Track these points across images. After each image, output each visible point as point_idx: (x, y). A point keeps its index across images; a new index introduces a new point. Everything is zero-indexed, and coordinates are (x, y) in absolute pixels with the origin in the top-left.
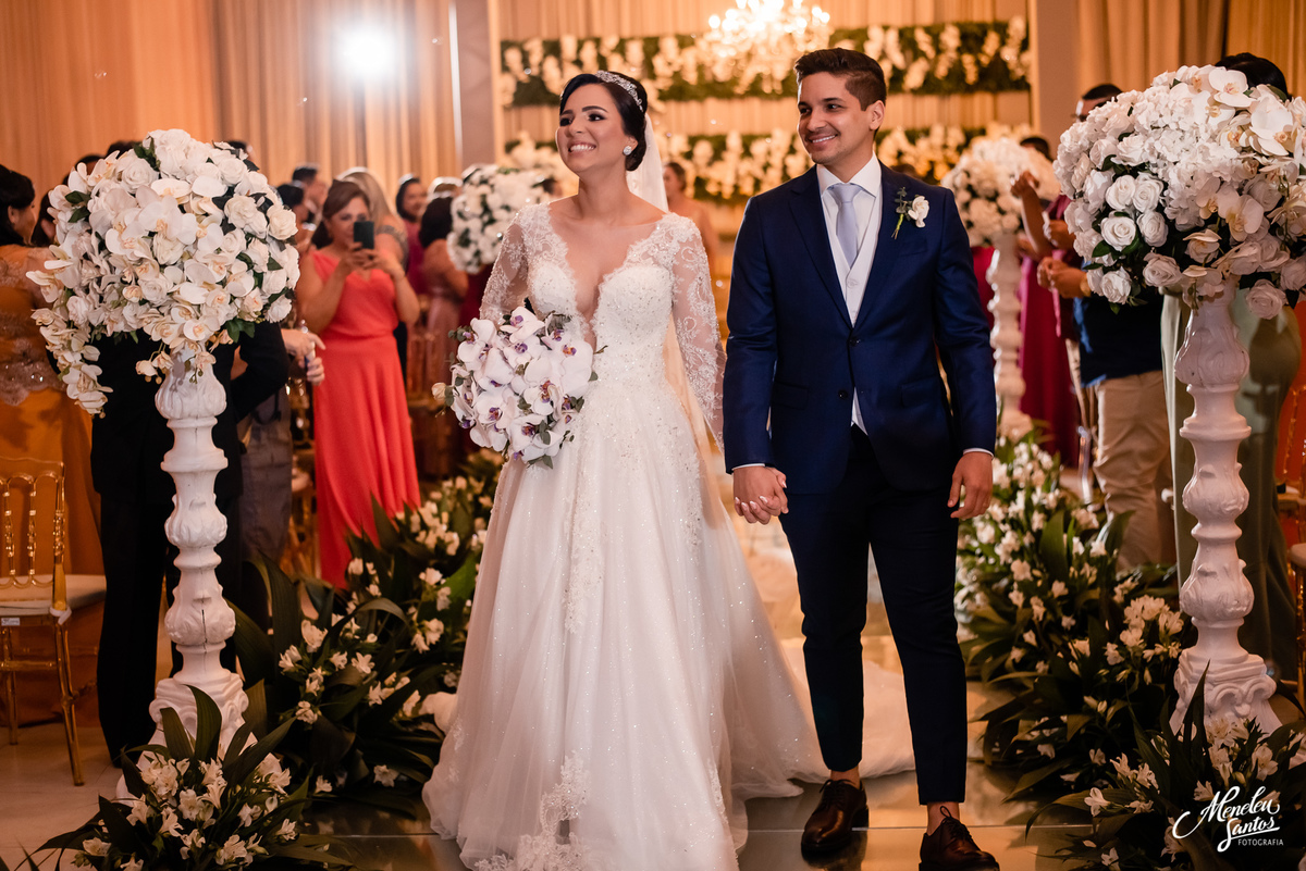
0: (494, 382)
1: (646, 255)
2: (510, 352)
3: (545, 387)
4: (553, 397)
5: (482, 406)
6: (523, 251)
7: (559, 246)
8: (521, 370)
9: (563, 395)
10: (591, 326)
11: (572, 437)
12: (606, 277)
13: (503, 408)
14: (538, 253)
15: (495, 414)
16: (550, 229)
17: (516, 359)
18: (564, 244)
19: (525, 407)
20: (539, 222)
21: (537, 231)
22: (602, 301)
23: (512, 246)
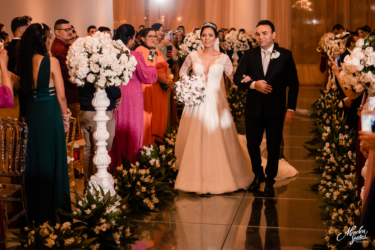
0: (186, 93)
1: (219, 62)
2: (186, 86)
3: (196, 89)
4: (199, 90)
5: (186, 98)
6: (191, 61)
7: (200, 60)
8: (190, 88)
9: (200, 88)
10: (207, 77)
11: (205, 96)
12: (210, 66)
13: (190, 97)
14: (195, 61)
15: (189, 98)
16: (198, 57)
17: (188, 86)
18: (201, 60)
19: (194, 94)
20: (195, 55)
21: (195, 57)
22: (209, 72)
23: (189, 60)
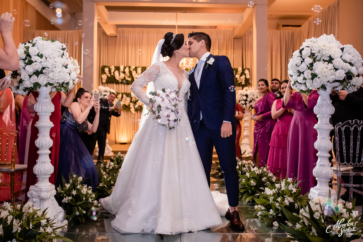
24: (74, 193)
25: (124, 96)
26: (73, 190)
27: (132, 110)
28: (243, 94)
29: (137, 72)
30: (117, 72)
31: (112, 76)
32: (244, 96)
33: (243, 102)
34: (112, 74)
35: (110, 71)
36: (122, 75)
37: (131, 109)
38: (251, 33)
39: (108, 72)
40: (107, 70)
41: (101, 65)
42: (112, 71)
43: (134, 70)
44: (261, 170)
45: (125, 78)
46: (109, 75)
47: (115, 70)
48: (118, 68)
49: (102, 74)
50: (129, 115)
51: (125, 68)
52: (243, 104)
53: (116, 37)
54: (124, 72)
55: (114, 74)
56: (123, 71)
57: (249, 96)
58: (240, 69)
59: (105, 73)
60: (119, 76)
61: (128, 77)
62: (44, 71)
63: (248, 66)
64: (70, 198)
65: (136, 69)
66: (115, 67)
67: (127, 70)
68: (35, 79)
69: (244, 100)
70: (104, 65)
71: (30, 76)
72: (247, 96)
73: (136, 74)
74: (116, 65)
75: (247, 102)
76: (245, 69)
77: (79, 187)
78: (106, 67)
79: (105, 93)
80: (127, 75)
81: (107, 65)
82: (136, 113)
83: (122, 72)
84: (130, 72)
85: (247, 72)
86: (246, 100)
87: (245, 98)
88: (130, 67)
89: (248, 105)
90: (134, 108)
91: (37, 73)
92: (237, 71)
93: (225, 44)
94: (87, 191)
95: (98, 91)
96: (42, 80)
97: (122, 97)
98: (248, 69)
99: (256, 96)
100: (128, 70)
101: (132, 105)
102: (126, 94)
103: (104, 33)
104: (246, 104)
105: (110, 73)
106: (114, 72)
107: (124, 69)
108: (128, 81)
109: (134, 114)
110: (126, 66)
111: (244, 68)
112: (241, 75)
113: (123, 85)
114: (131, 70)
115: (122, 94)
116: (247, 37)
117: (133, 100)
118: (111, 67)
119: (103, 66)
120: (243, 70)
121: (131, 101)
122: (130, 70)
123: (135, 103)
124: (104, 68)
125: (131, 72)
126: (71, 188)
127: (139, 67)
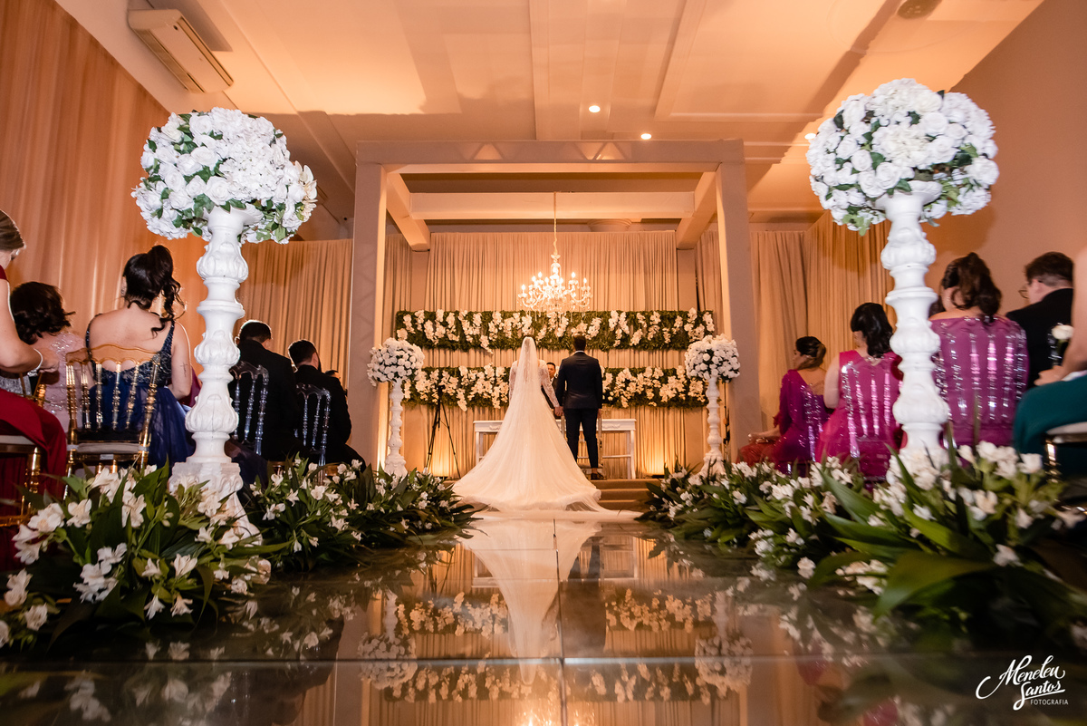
24: (293, 497)
25: (445, 374)
26: (291, 491)
27: (462, 404)
28: (702, 350)
29: (471, 324)
30: (429, 325)
31: (419, 331)
32: (704, 353)
33: (704, 367)
34: (419, 328)
35: (414, 321)
36: (441, 330)
37: (458, 402)
38: (714, 237)
39: (411, 325)
40: (407, 319)
41: (397, 310)
42: (420, 321)
43: (465, 318)
44: (755, 470)
45: (446, 335)
46: (412, 330)
47: (425, 320)
48: (431, 316)
49: (397, 329)
50: (456, 414)
51: (446, 314)
52: (704, 372)
53: (429, 250)
54: (445, 324)
55: (423, 328)
56: (442, 321)
57: (716, 353)
58: (693, 312)
59: (404, 327)
60: (435, 331)
61: (453, 333)
62: (222, 168)
63: (710, 306)
64: (282, 507)
65: (470, 317)
66: (425, 312)
67: (451, 319)
68: (197, 186)
69: (704, 362)
70: (402, 309)
71: (188, 179)
72: (710, 352)
73: (471, 328)
74: (427, 310)
75: (711, 366)
76: (704, 313)
77: (304, 485)
78: (406, 313)
79: (399, 353)
80: (450, 329)
81: (408, 310)
82: (471, 411)
83: (441, 324)
84: (458, 323)
85: (707, 318)
86: (709, 363)
87: (706, 357)
88: (457, 313)
89: (715, 372)
90: (466, 399)
91: (205, 174)
92: (688, 317)
93: (659, 262)
94: (324, 495)
95: (384, 350)
96: (217, 190)
97: (441, 376)
98: (711, 312)
99: (731, 353)
100: (454, 319)
101: (461, 394)
102: (448, 369)
103: (404, 244)
104: (709, 370)
105: (415, 326)
106: (422, 325)
107: (445, 318)
108: (453, 341)
109: (466, 412)
110: (448, 310)
111: (702, 310)
112: (696, 325)
113: (442, 352)
114: (460, 318)
115: (441, 370)
116: (704, 247)
117: (465, 382)
118: (416, 314)
119: (400, 312)
120: (700, 315)
121: (460, 386)
122: (457, 319)
123: (468, 389)
124: (402, 317)
125: (460, 322)
126: (286, 484)
127: (476, 313)
